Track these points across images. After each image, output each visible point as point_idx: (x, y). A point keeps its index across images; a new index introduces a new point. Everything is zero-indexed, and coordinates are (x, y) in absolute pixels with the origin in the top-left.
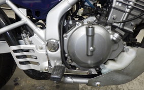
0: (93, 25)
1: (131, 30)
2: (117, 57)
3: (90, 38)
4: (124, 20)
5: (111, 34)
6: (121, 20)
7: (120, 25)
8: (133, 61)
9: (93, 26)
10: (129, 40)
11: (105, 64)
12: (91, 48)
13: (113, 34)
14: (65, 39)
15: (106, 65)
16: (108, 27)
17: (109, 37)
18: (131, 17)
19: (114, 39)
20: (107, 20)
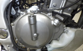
0: (34, 13)
1: (70, 15)
2: (59, 37)
3: (33, 26)
4: (63, 7)
5: (52, 20)
6: (60, 7)
7: (60, 11)
8: (72, 41)
9: (35, 15)
10: (69, 22)
11: (49, 43)
12: (35, 34)
13: (54, 20)
14: (13, 27)
15: (51, 44)
16: (50, 14)
17: (51, 23)
18: (68, 4)
19: (55, 24)
20: (49, 8)
